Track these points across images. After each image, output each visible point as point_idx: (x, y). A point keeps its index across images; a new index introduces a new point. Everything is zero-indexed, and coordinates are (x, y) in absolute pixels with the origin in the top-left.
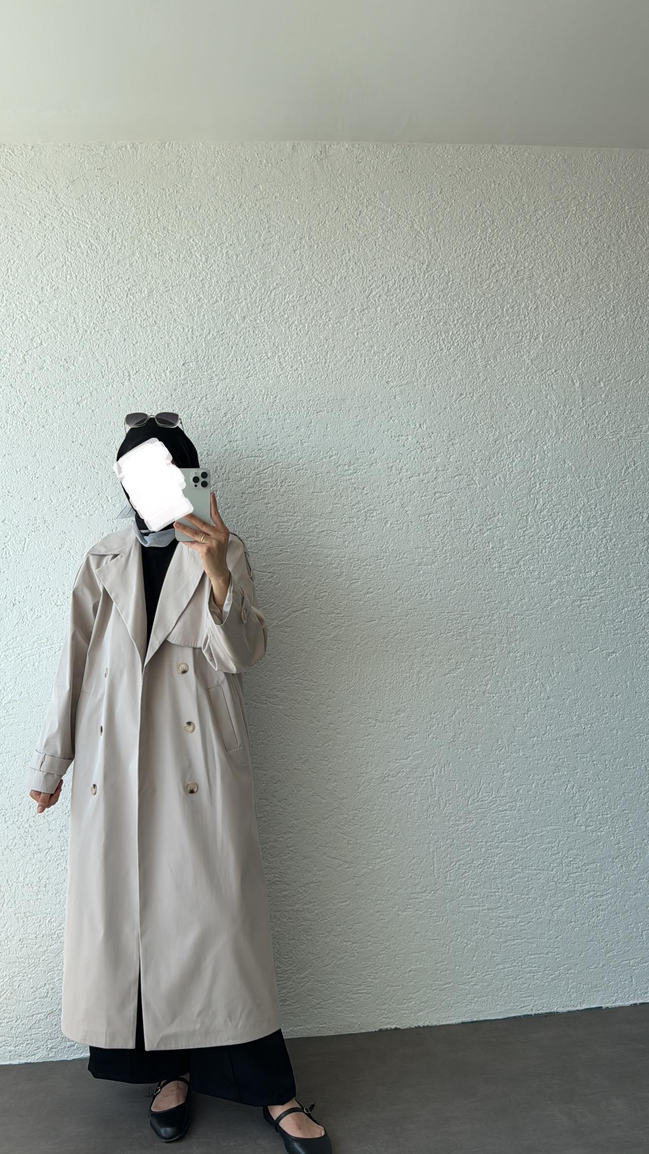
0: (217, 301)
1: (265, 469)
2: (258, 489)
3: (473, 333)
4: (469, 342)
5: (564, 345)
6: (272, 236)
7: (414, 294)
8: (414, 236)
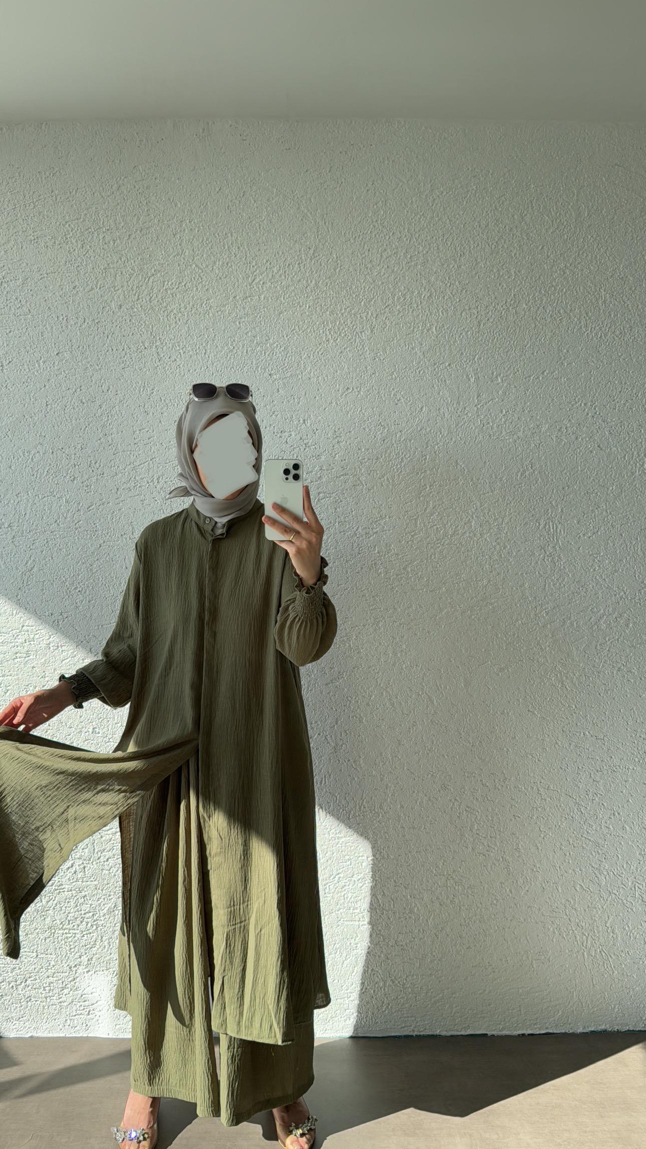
0: (92, 289)
1: (141, 464)
2: (133, 485)
3: (361, 323)
4: (357, 332)
5: (460, 337)
6: (151, 220)
7: (300, 280)
8: (300, 218)
